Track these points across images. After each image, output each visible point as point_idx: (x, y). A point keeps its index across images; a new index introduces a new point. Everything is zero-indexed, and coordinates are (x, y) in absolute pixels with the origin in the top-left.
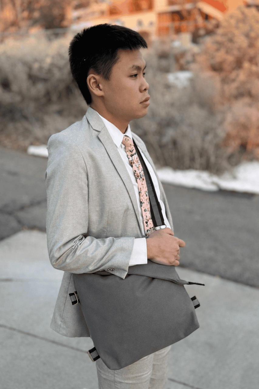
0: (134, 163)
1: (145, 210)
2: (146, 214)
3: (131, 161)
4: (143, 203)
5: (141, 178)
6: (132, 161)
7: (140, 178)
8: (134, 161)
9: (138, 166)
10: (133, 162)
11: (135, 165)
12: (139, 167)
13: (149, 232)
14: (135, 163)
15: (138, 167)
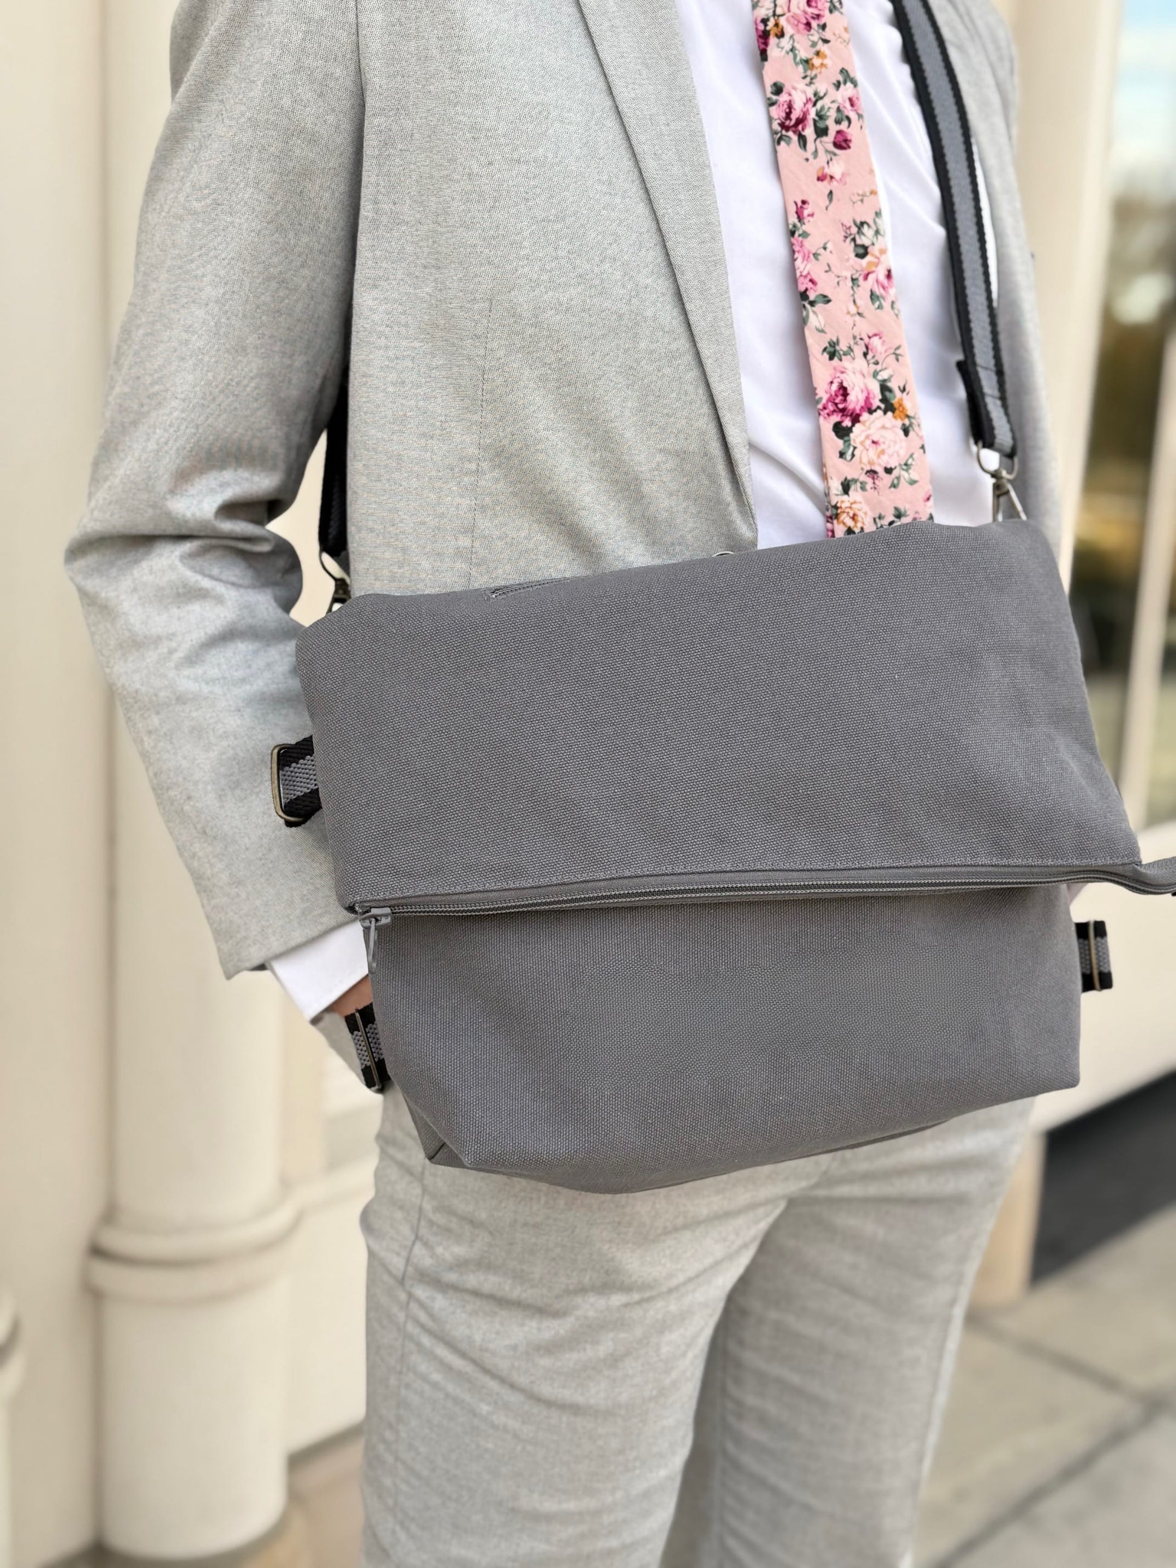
0: (781, 35)
1: (833, 344)
2: (842, 376)
3: (765, 21)
4: (812, 304)
5: (821, 132)
6: (771, 23)
7: (809, 132)
8: (782, 21)
9: (803, 54)
10: (777, 25)
11: (788, 47)
12: (817, 62)
13: (855, 494)
14: (789, 30)
15: (807, 62)
